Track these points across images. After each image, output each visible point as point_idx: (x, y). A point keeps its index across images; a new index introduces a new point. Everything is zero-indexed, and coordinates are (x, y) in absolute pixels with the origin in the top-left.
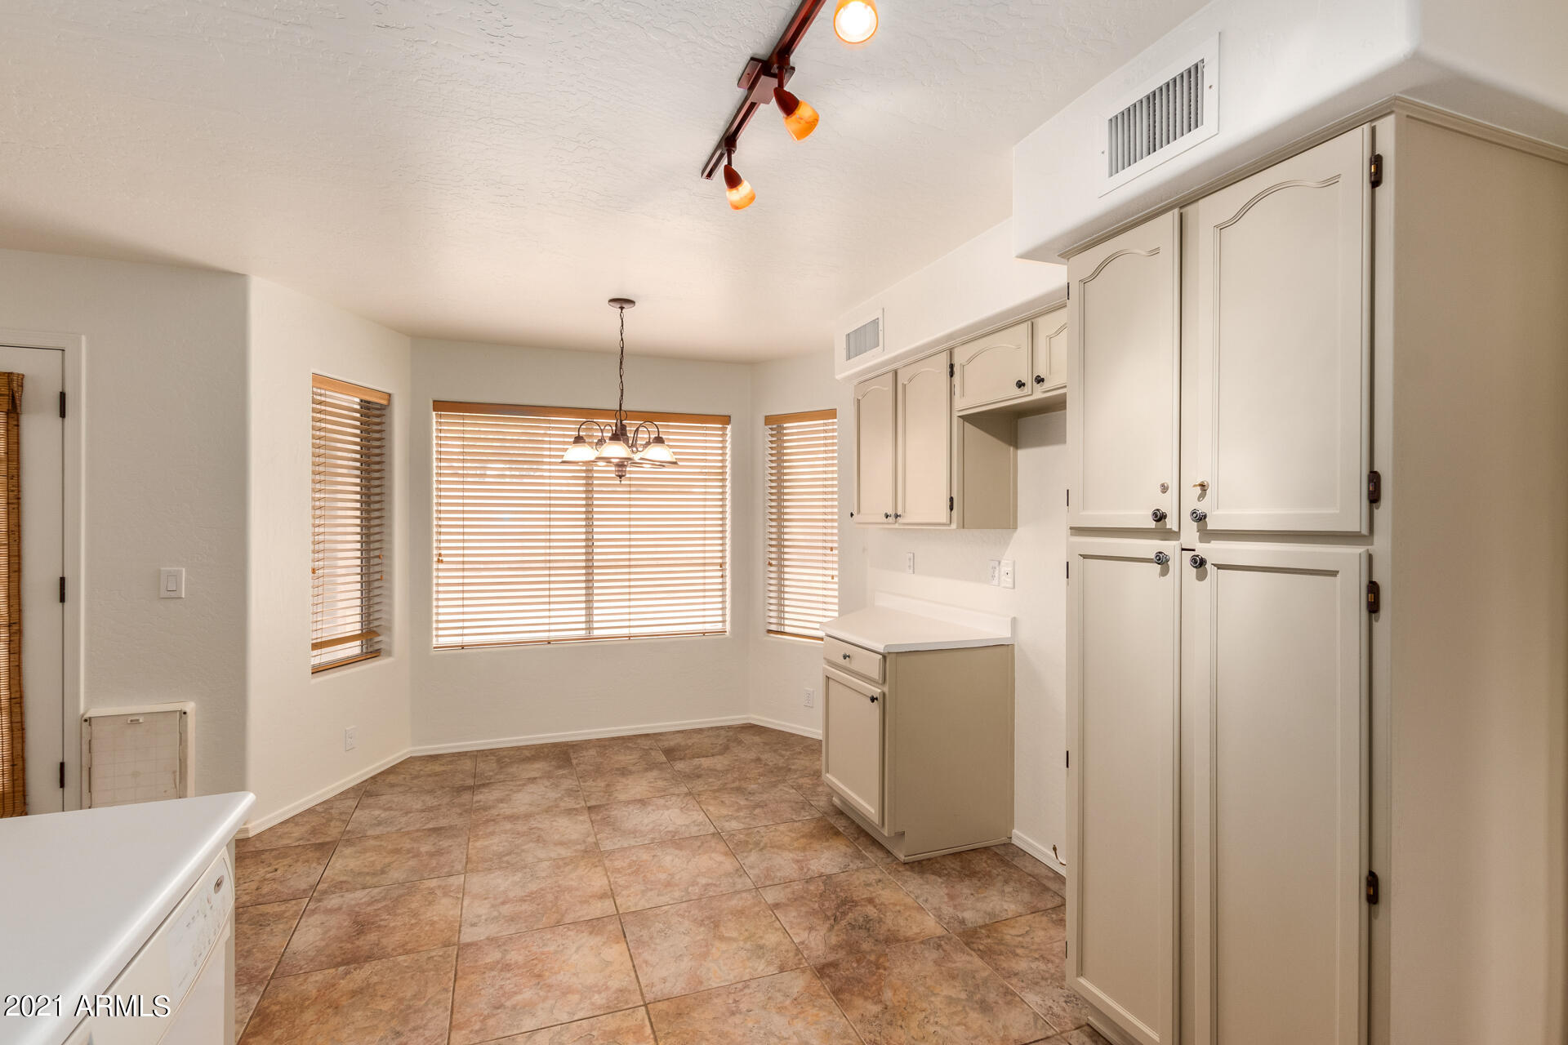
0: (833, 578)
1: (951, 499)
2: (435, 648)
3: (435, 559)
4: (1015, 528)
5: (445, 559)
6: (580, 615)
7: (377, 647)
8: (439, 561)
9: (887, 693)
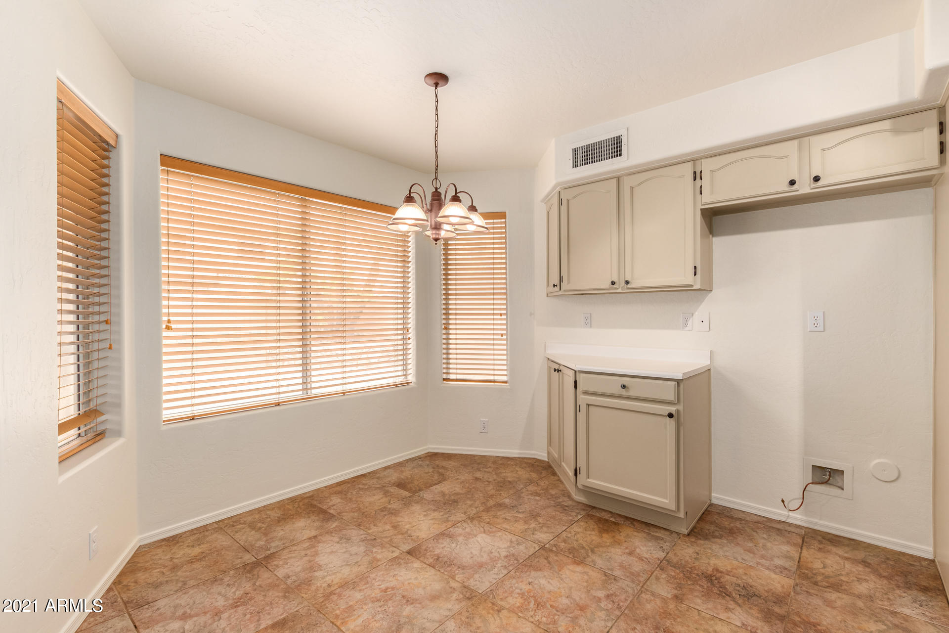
0: (502, 336)
1: (695, 267)
2: (164, 421)
3: (164, 326)
4: (711, 289)
5: (173, 326)
6: (297, 378)
7: (100, 428)
8: (168, 328)
9: (682, 411)
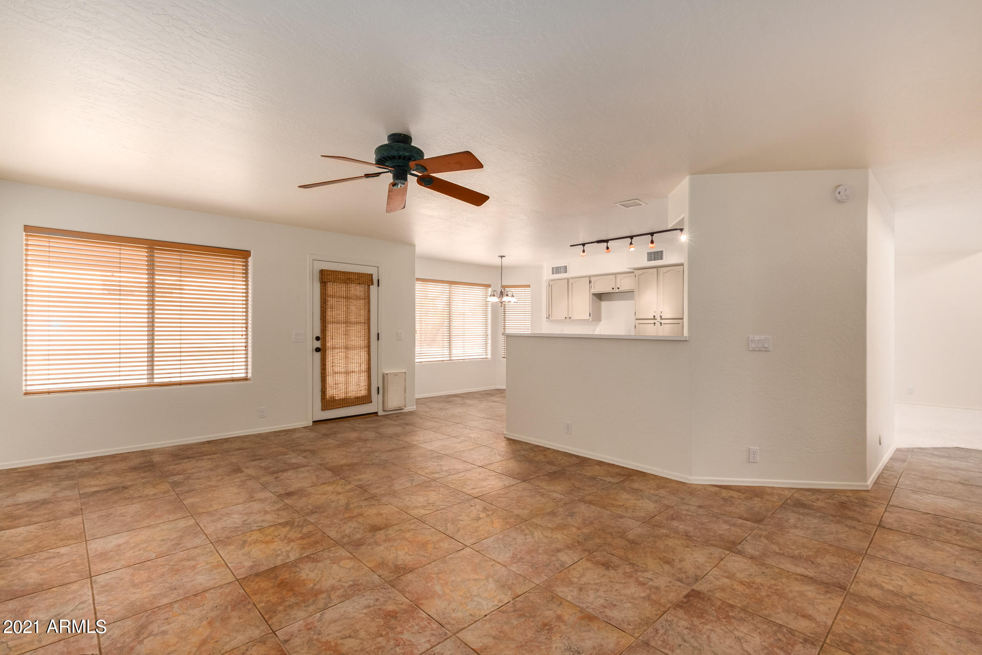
1: (590, 314)
4: (601, 321)
